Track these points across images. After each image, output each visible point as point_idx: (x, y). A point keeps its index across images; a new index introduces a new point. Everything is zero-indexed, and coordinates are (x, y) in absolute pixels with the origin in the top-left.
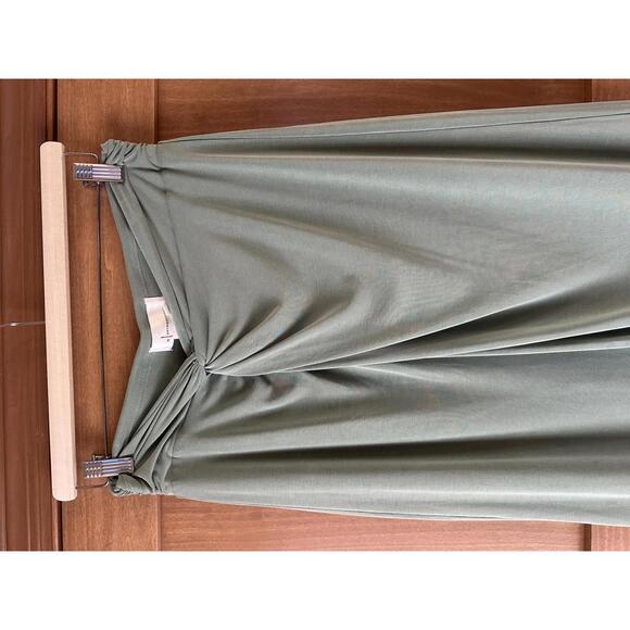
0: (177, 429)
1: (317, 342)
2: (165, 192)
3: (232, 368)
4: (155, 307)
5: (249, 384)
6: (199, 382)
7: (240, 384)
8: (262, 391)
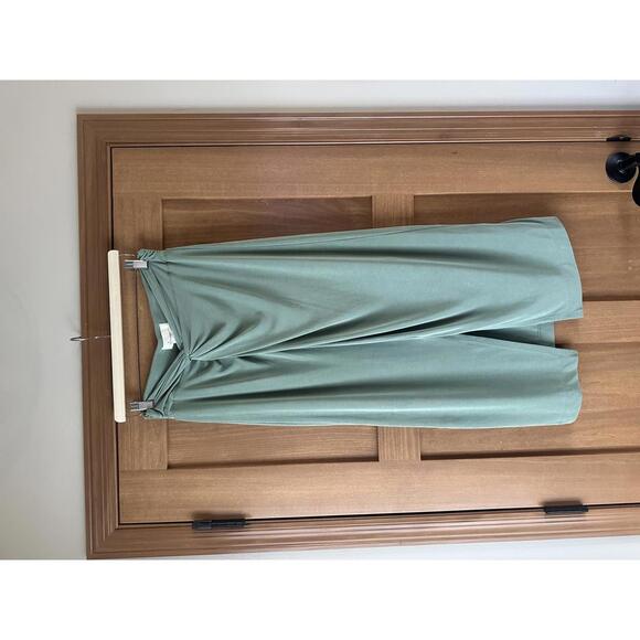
0: (176, 386)
1: (243, 343)
2: (169, 273)
3: (202, 356)
4: (164, 328)
5: (210, 364)
6: (186, 364)
7: (206, 364)
8: (217, 367)
